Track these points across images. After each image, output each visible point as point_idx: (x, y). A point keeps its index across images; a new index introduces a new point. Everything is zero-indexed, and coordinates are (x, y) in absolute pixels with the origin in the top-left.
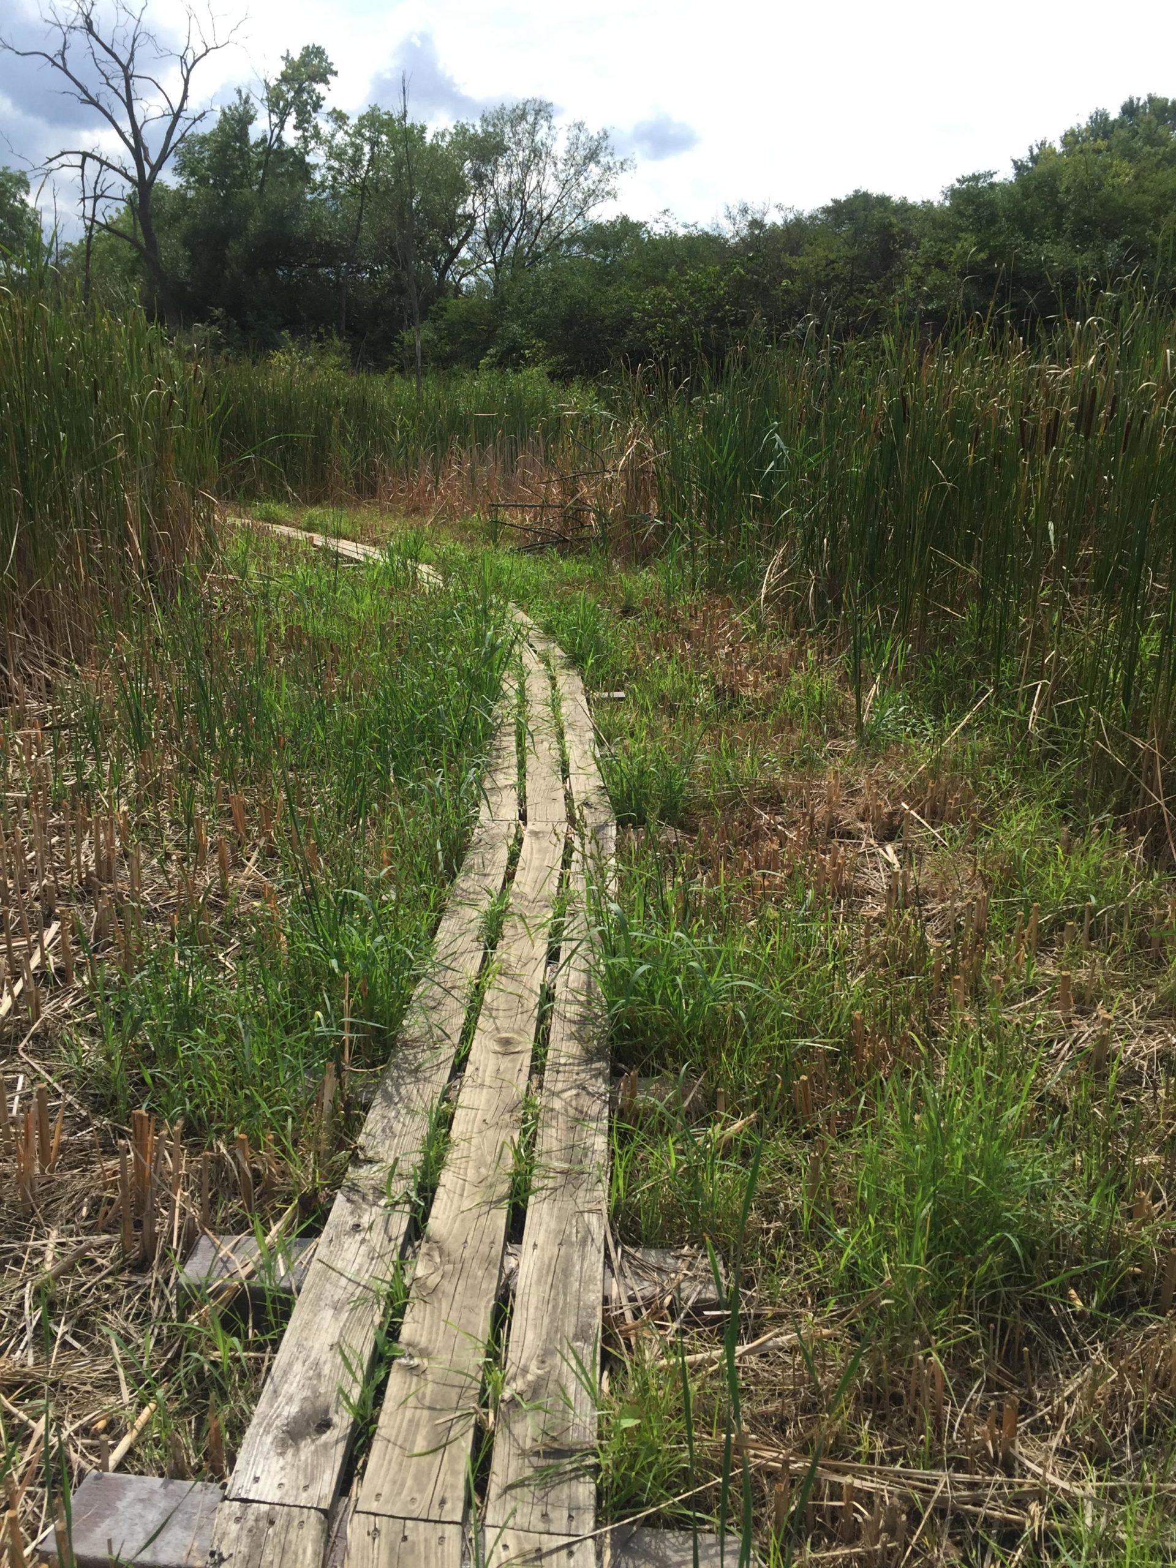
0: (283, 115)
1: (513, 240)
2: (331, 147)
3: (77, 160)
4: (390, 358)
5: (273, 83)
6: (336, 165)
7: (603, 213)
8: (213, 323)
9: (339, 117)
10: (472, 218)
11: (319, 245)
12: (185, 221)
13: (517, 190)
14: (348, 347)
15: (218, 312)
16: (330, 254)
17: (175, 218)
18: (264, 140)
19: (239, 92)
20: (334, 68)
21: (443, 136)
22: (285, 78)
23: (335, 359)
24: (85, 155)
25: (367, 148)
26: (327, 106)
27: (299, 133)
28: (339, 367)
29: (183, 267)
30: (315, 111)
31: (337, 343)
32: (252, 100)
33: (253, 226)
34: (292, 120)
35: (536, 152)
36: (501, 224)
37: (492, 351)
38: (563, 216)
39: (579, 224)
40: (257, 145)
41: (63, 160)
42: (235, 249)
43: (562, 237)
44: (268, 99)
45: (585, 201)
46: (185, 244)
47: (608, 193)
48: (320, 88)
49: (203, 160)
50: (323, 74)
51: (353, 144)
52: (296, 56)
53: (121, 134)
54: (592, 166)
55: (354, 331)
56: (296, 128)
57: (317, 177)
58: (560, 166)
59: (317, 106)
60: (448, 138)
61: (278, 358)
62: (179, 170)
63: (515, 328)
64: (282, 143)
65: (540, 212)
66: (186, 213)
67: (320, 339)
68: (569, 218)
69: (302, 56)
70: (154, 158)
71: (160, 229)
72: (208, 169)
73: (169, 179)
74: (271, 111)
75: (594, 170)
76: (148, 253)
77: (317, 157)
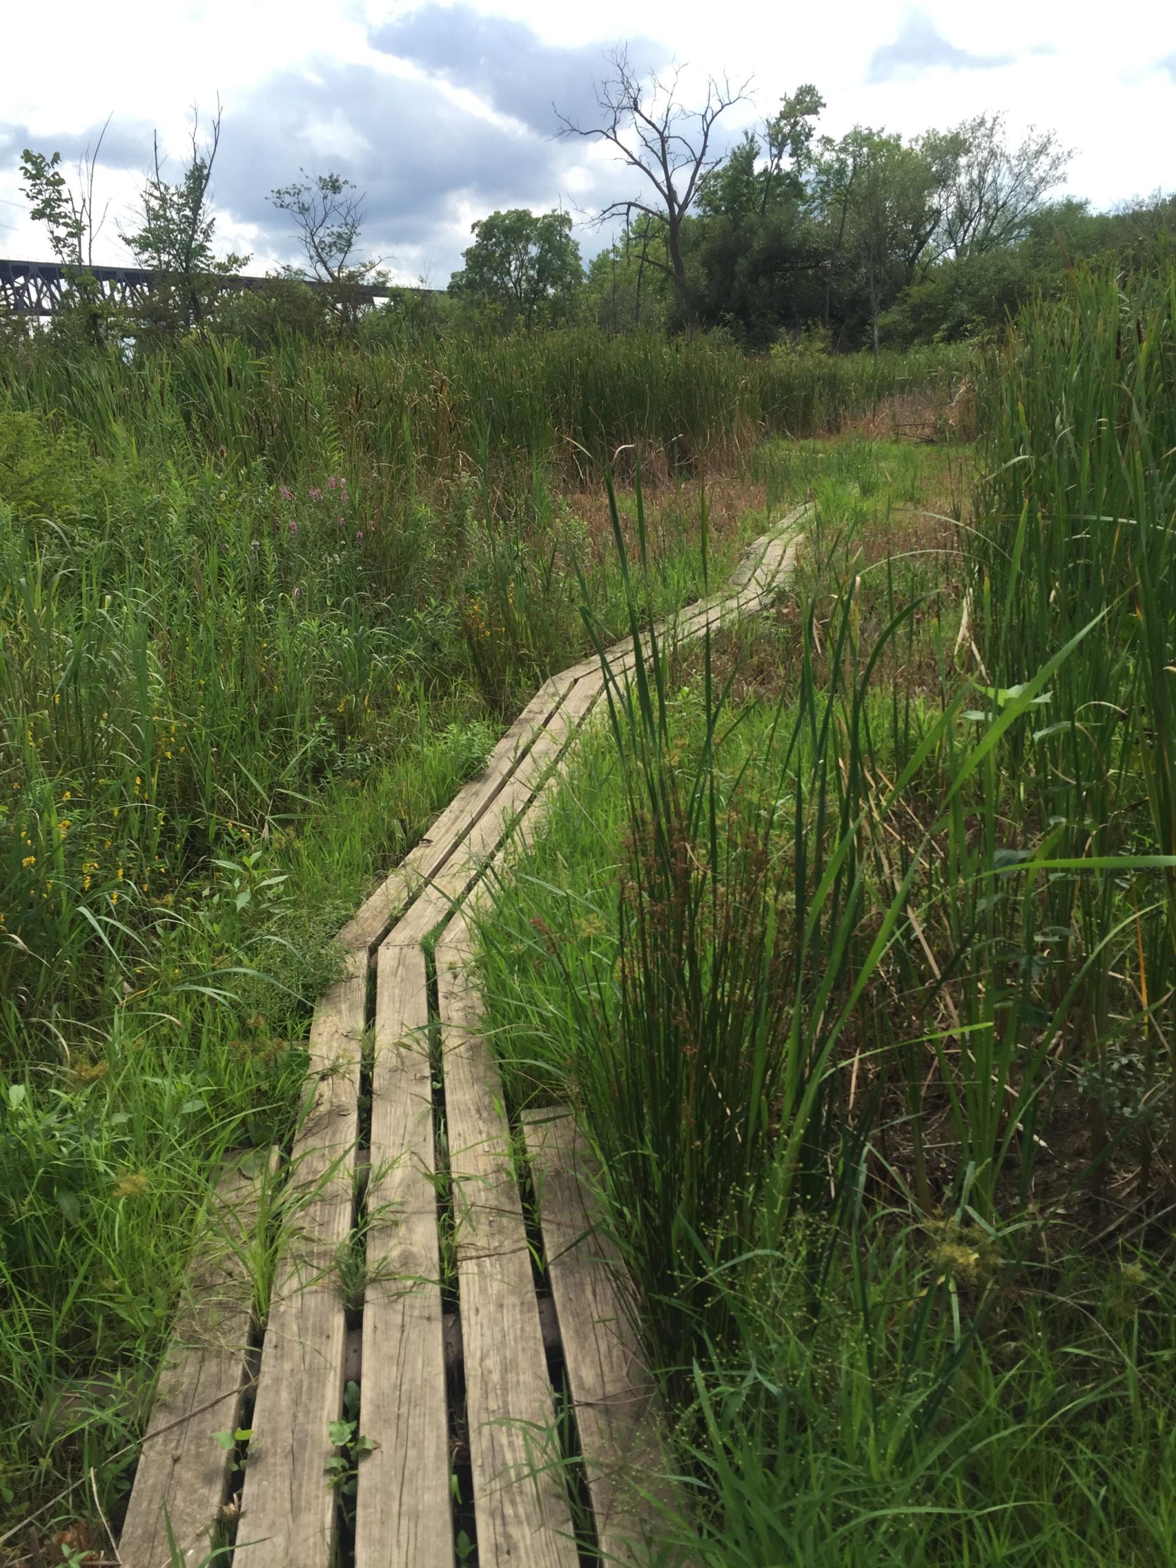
0: (781, 148)
1: (971, 229)
2: (820, 165)
3: (624, 208)
4: (864, 339)
5: (772, 121)
6: (824, 178)
7: (1053, 196)
8: (724, 326)
9: (827, 141)
10: (938, 212)
11: (808, 251)
12: (704, 246)
13: (977, 186)
14: (830, 333)
15: (729, 316)
16: (816, 256)
17: (696, 244)
18: (766, 170)
19: (746, 133)
20: (823, 101)
21: (917, 141)
22: (783, 116)
23: (820, 345)
24: (630, 204)
25: (850, 161)
26: (817, 135)
27: (794, 160)
28: (823, 351)
29: (704, 282)
30: (807, 139)
31: (822, 331)
32: (757, 138)
33: (757, 245)
34: (788, 149)
35: (993, 153)
36: (963, 214)
37: (944, 326)
38: (1018, 202)
39: (1032, 207)
40: (760, 175)
41: (614, 210)
42: (742, 263)
43: (1017, 220)
44: (769, 135)
45: (1036, 188)
46: (704, 264)
47: (1059, 178)
48: (810, 119)
49: (716, 192)
50: (813, 108)
51: (838, 159)
52: (792, 96)
53: (658, 185)
54: (1043, 158)
55: (836, 319)
56: (791, 155)
57: (809, 191)
58: (1014, 162)
59: (809, 135)
60: (921, 142)
61: (776, 349)
62: (698, 204)
63: (963, 307)
64: (780, 170)
65: (996, 202)
66: (704, 238)
67: (808, 330)
68: (1022, 204)
69: (797, 96)
70: (681, 199)
71: (685, 254)
72: (720, 199)
73: (693, 212)
74: (772, 145)
75: (1044, 161)
76: (675, 273)
77: (809, 175)
